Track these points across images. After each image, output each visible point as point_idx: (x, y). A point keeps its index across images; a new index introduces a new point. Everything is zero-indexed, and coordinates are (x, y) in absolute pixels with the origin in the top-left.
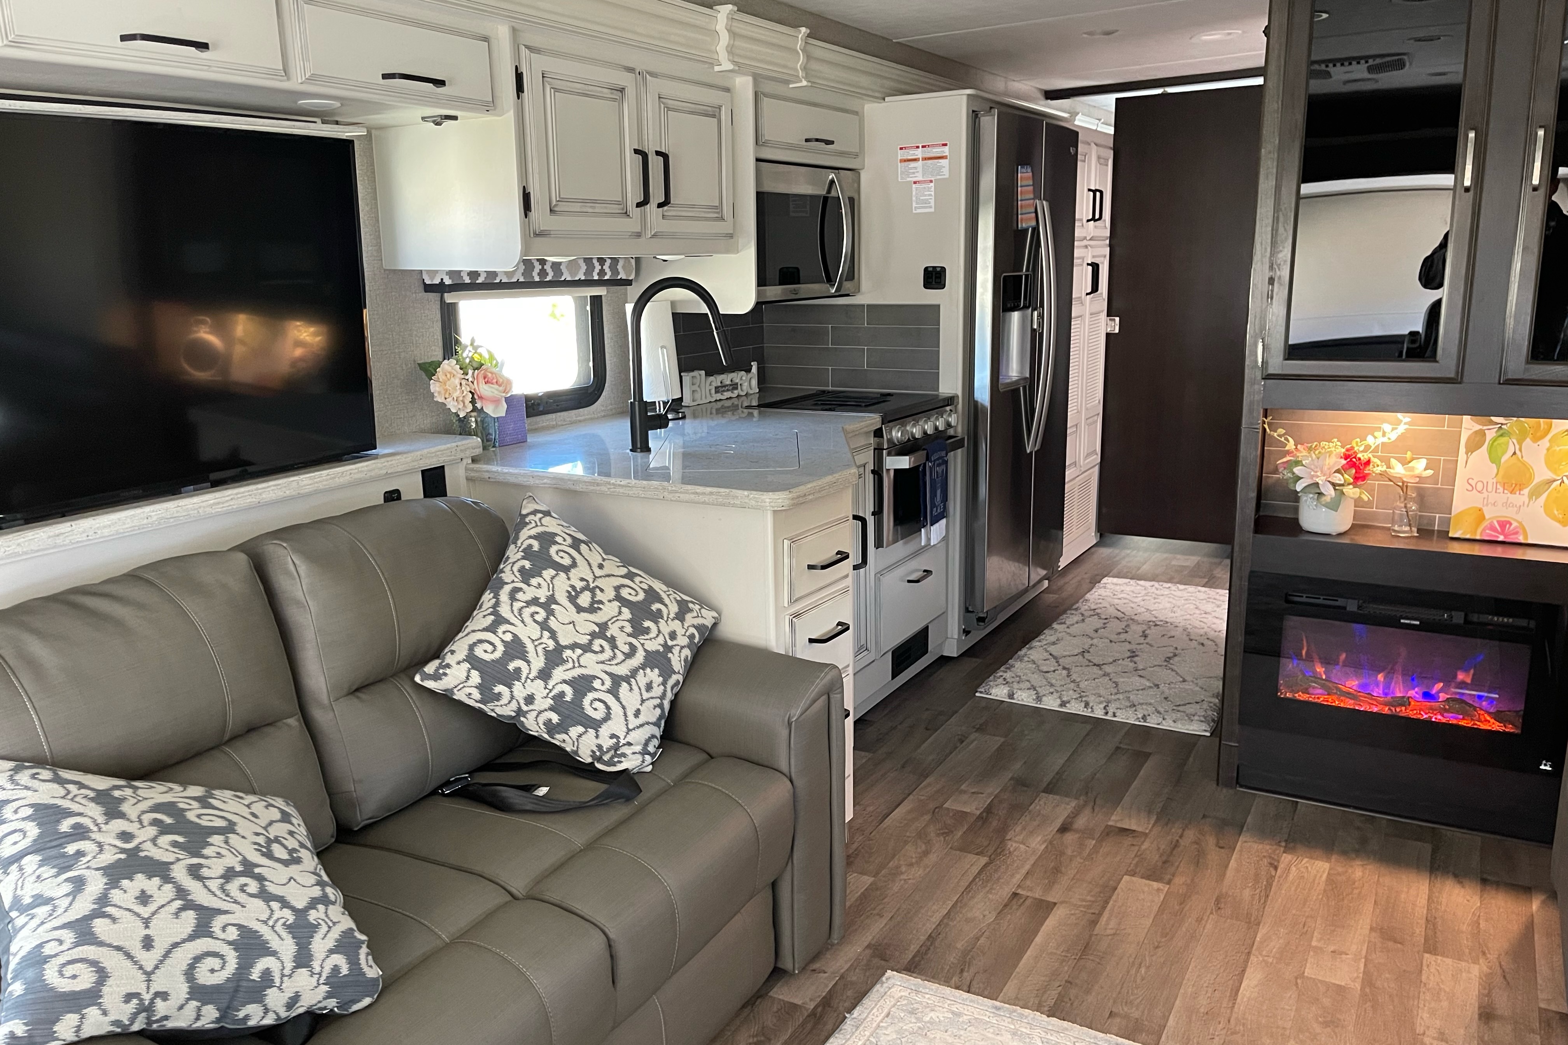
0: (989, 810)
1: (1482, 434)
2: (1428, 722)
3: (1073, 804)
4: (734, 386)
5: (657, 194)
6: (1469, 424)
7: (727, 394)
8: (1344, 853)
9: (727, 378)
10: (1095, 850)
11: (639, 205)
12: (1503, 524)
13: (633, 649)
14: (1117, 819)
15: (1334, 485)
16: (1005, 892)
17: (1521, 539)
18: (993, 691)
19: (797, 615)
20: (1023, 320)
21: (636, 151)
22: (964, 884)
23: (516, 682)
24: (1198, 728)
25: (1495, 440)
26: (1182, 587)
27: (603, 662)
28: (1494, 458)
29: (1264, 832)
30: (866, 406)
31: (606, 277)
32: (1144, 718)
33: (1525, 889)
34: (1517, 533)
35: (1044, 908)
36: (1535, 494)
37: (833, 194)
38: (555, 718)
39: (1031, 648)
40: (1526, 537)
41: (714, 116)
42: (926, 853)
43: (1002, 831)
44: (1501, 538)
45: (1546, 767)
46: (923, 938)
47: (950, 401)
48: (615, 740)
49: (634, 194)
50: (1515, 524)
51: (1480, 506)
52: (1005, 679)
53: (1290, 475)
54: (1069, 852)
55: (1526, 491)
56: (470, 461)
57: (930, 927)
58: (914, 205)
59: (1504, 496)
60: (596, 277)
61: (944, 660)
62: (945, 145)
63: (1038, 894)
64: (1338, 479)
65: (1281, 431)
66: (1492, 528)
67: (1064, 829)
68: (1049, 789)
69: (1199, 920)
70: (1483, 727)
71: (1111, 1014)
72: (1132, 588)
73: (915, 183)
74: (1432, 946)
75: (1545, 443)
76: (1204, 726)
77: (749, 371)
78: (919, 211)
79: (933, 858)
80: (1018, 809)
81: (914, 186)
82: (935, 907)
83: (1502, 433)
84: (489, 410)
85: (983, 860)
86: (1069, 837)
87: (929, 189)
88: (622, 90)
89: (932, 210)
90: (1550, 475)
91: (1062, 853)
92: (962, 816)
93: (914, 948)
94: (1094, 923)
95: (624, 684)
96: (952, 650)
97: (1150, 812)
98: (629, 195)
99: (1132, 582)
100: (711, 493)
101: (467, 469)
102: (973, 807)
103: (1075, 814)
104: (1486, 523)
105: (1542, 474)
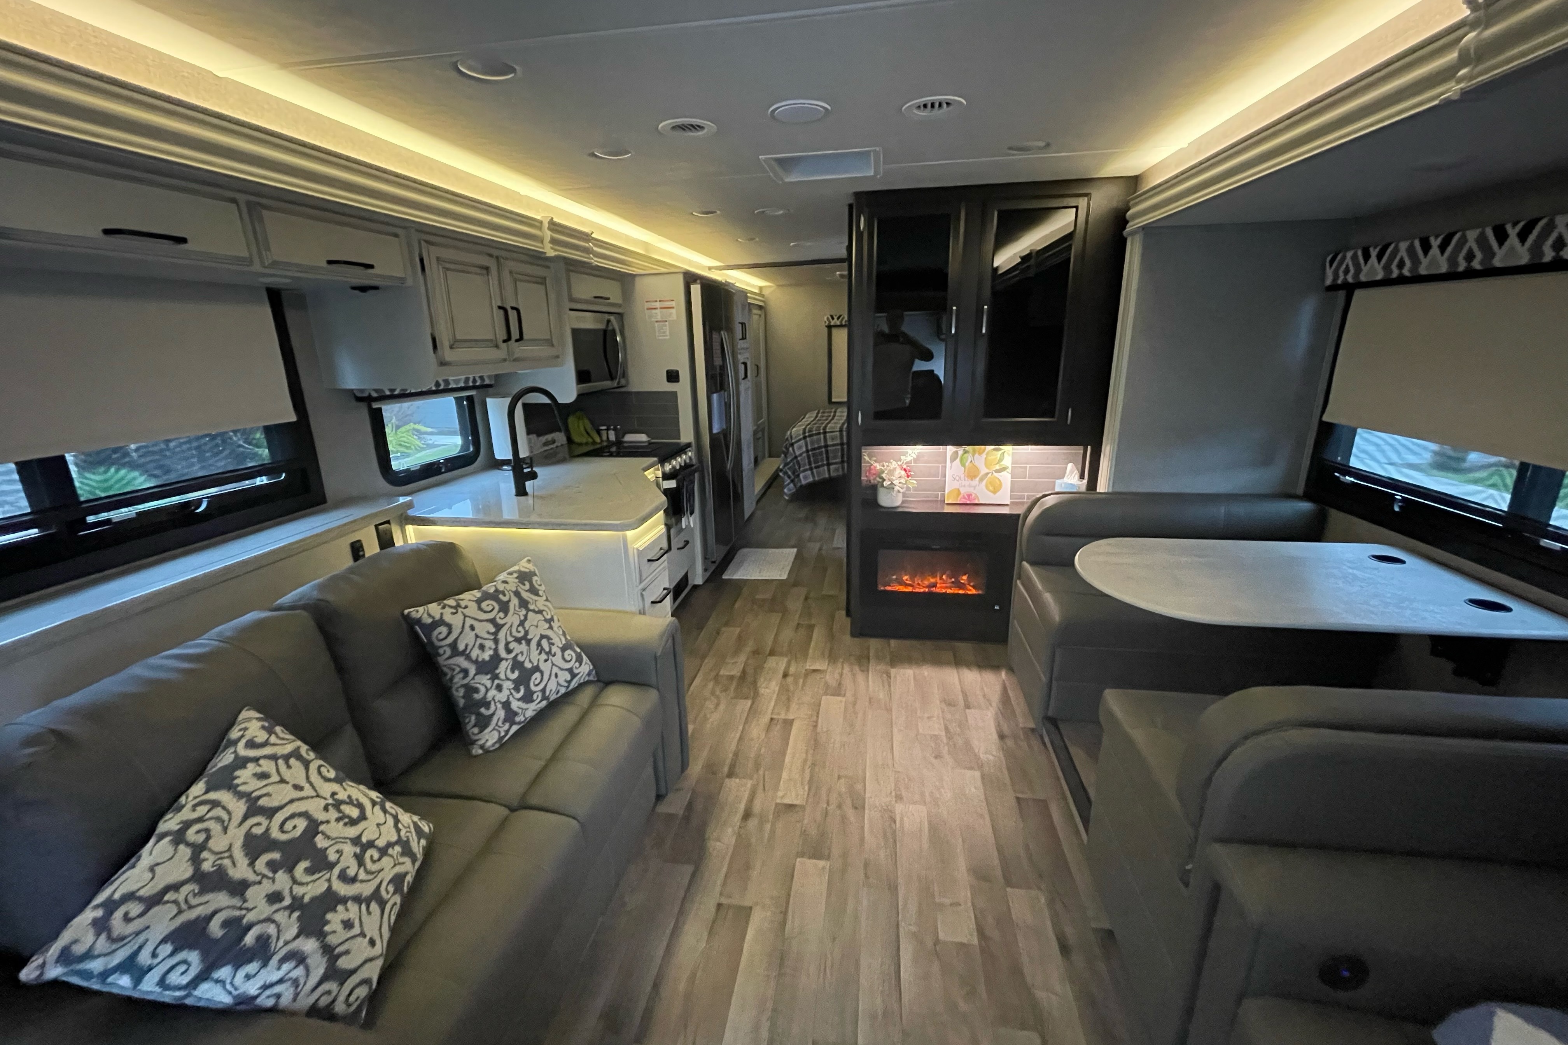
0: (744, 672)
1: (957, 453)
2: (945, 594)
3: (785, 660)
4: (554, 442)
5: (515, 334)
6: (950, 449)
7: (552, 446)
8: (917, 663)
9: (549, 437)
10: (804, 684)
11: (504, 341)
12: (969, 495)
14: (810, 665)
16: (765, 719)
17: (976, 502)
19: (644, 590)
20: (720, 398)
21: (500, 307)
22: (744, 718)
25: (963, 455)
28: (963, 465)
29: (879, 659)
31: (478, 384)
33: (995, 667)
34: (975, 499)
35: (788, 724)
36: (981, 480)
37: (610, 328)
40: (979, 500)
41: (541, 283)
42: (718, 705)
43: (755, 683)
44: (968, 502)
45: (997, 608)
46: (731, 755)
47: (689, 445)
49: (502, 335)
50: (973, 495)
51: (958, 487)
54: (792, 688)
55: (977, 479)
57: (733, 747)
58: (657, 334)
59: (967, 482)
61: (695, 587)
62: (673, 300)
63: (783, 716)
66: (964, 498)
67: (785, 675)
68: (772, 653)
69: (864, 713)
70: (969, 593)
71: (839, 777)
73: (657, 322)
74: (968, 706)
75: (984, 455)
78: (660, 338)
79: (722, 707)
80: (759, 669)
81: (656, 324)
82: (732, 735)
83: (966, 452)
85: (749, 702)
86: (790, 680)
87: (666, 326)
88: (487, 269)
89: (668, 337)
90: (987, 471)
91: (788, 690)
92: (731, 678)
93: (728, 762)
94: (816, 726)
96: (699, 581)
97: (824, 657)
98: (498, 336)
102: (736, 671)
103: (788, 666)
104: (961, 496)
105: (984, 470)
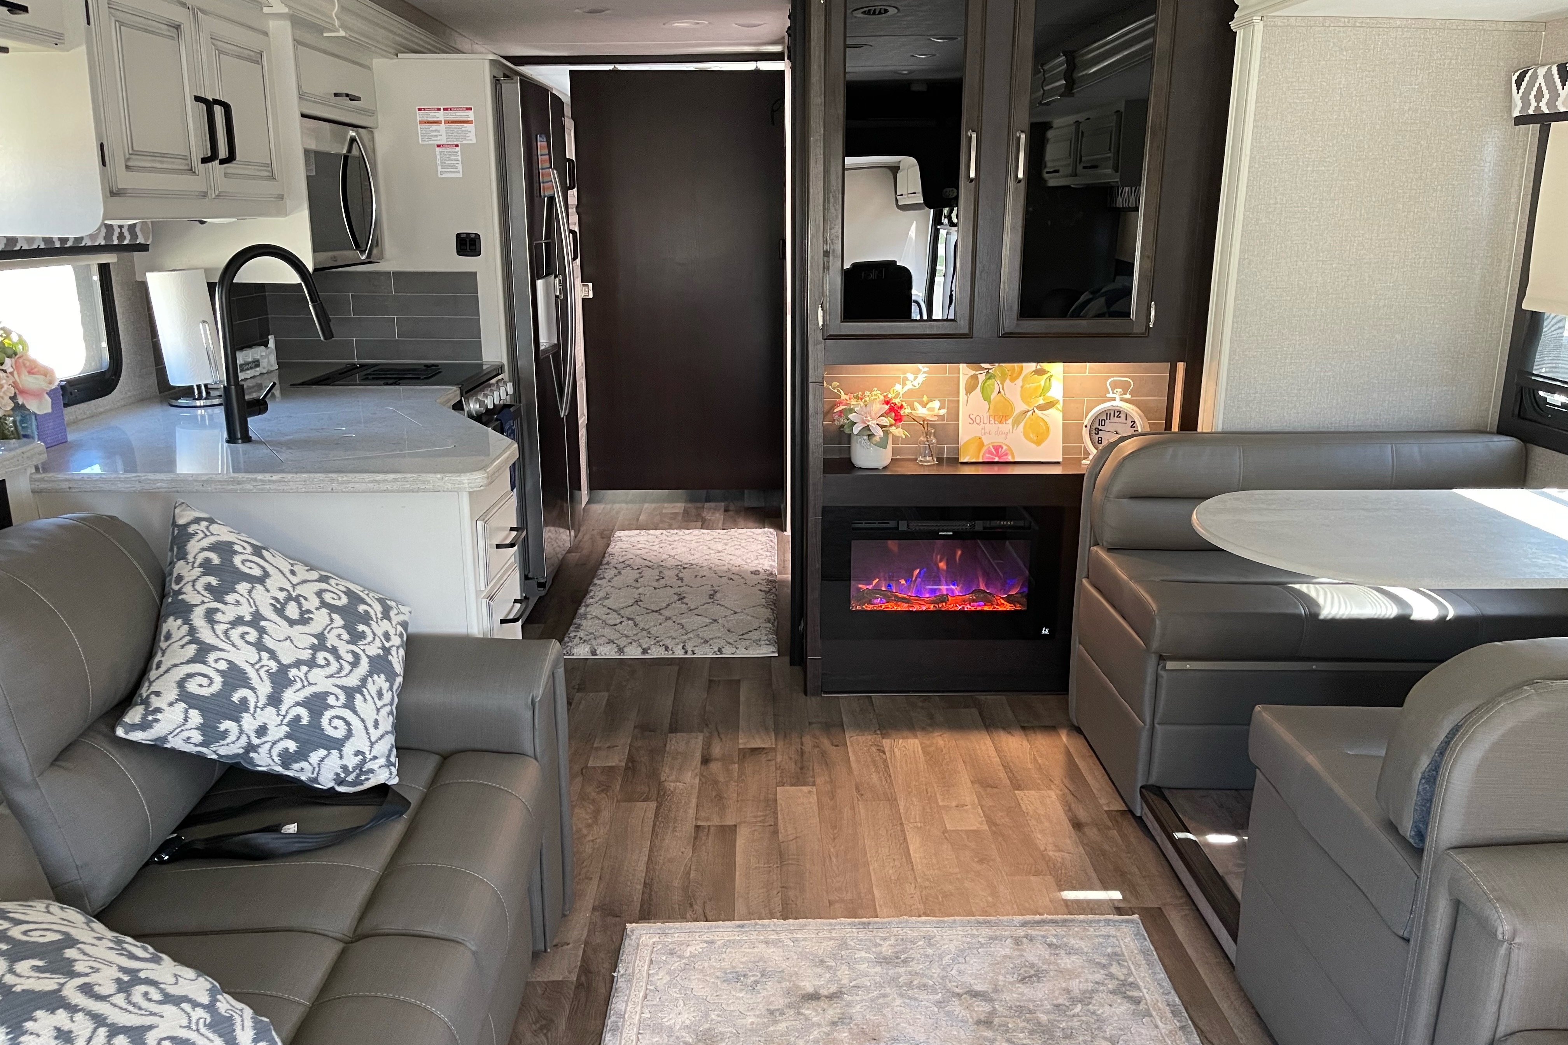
0: (631, 759)
1: (975, 378)
2: (962, 612)
3: (701, 737)
5: (222, 147)
6: (965, 371)
8: (923, 729)
9: (248, 355)
10: (741, 772)
11: (205, 160)
12: (997, 448)
13: (356, 656)
14: (744, 741)
15: (882, 427)
16: (687, 828)
17: (1010, 459)
18: (575, 651)
20: (547, 287)
21: (198, 99)
22: (648, 829)
23: (244, 714)
24: (767, 651)
25: (985, 382)
26: (687, 531)
27: (332, 676)
28: (987, 398)
29: (861, 727)
30: (425, 378)
31: (126, 242)
32: (720, 650)
33: (1051, 728)
34: (1007, 454)
35: (728, 833)
36: (1016, 423)
37: (355, 152)
38: (292, 746)
39: (587, 606)
40: (1013, 457)
41: (257, 62)
42: (597, 812)
43: (654, 775)
44: (996, 460)
45: (1045, 631)
46: (640, 887)
48: (360, 757)
49: (199, 147)
50: (1005, 447)
51: (980, 435)
52: (580, 638)
53: (846, 421)
54: (721, 779)
55: (1010, 421)
56: (34, 471)
57: (641, 875)
58: (439, 169)
59: (993, 427)
60: (116, 242)
62: (470, 109)
63: (716, 821)
64: (885, 421)
65: (835, 384)
66: (990, 453)
67: (706, 760)
68: (674, 729)
69: (853, 808)
70: (1001, 609)
71: (831, 903)
72: (645, 538)
73: (438, 146)
74: (1017, 786)
75: (1019, 382)
76: (772, 649)
77: (266, 344)
78: (444, 176)
79: (606, 814)
80: (657, 753)
81: (438, 149)
82: (635, 857)
83: (990, 376)
84: (33, 406)
85: (653, 805)
86: (715, 767)
87: (456, 153)
88: (178, 27)
89: (460, 175)
90: (1025, 407)
91: (716, 782)
92: (610, 771)
93: (637, 898)
94: (776, 832)
95: (358, 696)
97: (767, 729)
98: (193, 150)
99: (643, 532)
100: (396, 480)
101: (32, 480)
102: (617, 759)
103: (707, 746)
104: (984, 449)
105: (1020, 406)
